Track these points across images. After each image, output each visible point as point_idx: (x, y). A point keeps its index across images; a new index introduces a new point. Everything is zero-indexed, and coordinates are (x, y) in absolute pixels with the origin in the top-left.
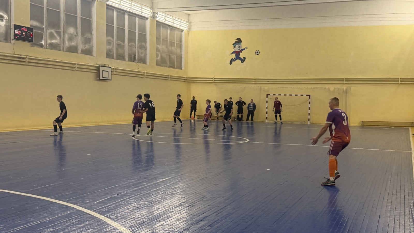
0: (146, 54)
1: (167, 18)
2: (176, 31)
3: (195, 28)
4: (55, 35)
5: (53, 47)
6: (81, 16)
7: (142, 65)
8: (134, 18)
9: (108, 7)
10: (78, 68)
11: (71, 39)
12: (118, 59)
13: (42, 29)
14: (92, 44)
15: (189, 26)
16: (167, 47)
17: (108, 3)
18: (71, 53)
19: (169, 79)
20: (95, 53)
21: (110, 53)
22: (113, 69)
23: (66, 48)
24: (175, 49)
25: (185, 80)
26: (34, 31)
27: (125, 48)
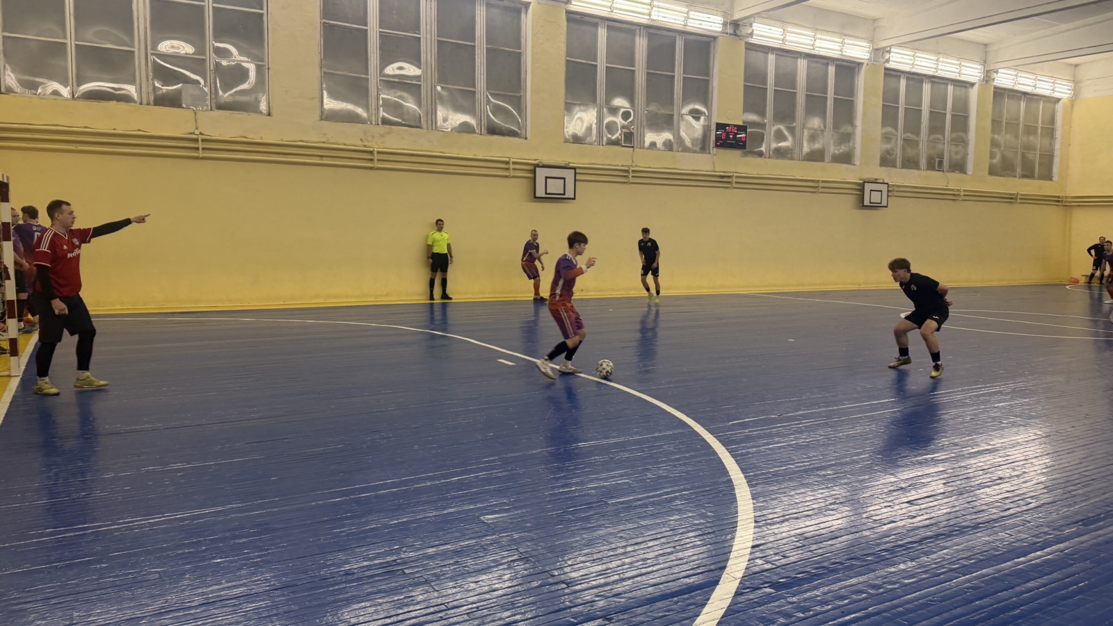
0: (965, 155)
1: (1019, 78)
2: (1041, 103)
3: (1088, 93)
4: (786, 132)
5: (780, 153)
6: (835, 94)
7: (957, 175)
8: (943, 86)
9: (888, 72)
10: (822, 187)
11: (813, 138)
12: (904, 166)
13: (763, 126)
14: (854, 143)
15: (1074, 90)
16: (1016, 137)
17: (888, 65)
18: (812, 163)
19: (1019, 201)
20: (857, 161)
21: (888, 156)
22: (893, 186)
23: (803, 154)
24: (1038, 141)
25: (1058, 201)
26: (748, 130)
27: (921, 146)
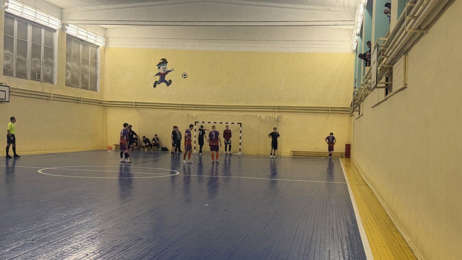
0: (53, 72)
1: (79, 31)
2: (90, 47)
3: (113, 45)
7: (48, 84)
8: (39, 29)
9: (7, 14)
12: (17, 76)
15: (105, 42)
16: (79, 65)
17: (7, 10)
19: (82, 102)
21: (8, 69)
22: (12, 88)
24: (89, 68)
25: (100, 103)
27: (27, 65)
